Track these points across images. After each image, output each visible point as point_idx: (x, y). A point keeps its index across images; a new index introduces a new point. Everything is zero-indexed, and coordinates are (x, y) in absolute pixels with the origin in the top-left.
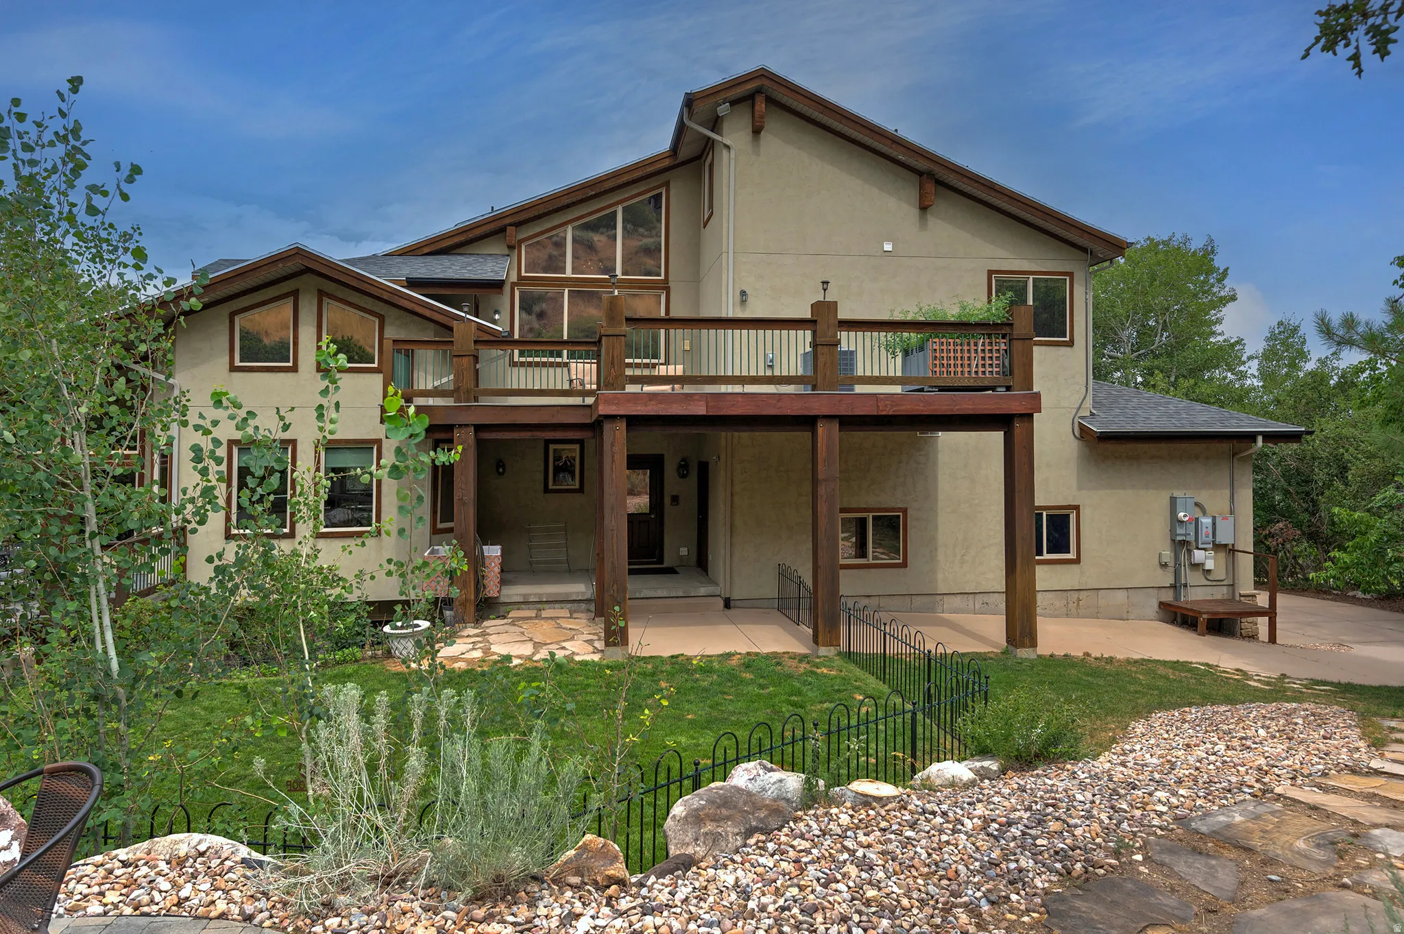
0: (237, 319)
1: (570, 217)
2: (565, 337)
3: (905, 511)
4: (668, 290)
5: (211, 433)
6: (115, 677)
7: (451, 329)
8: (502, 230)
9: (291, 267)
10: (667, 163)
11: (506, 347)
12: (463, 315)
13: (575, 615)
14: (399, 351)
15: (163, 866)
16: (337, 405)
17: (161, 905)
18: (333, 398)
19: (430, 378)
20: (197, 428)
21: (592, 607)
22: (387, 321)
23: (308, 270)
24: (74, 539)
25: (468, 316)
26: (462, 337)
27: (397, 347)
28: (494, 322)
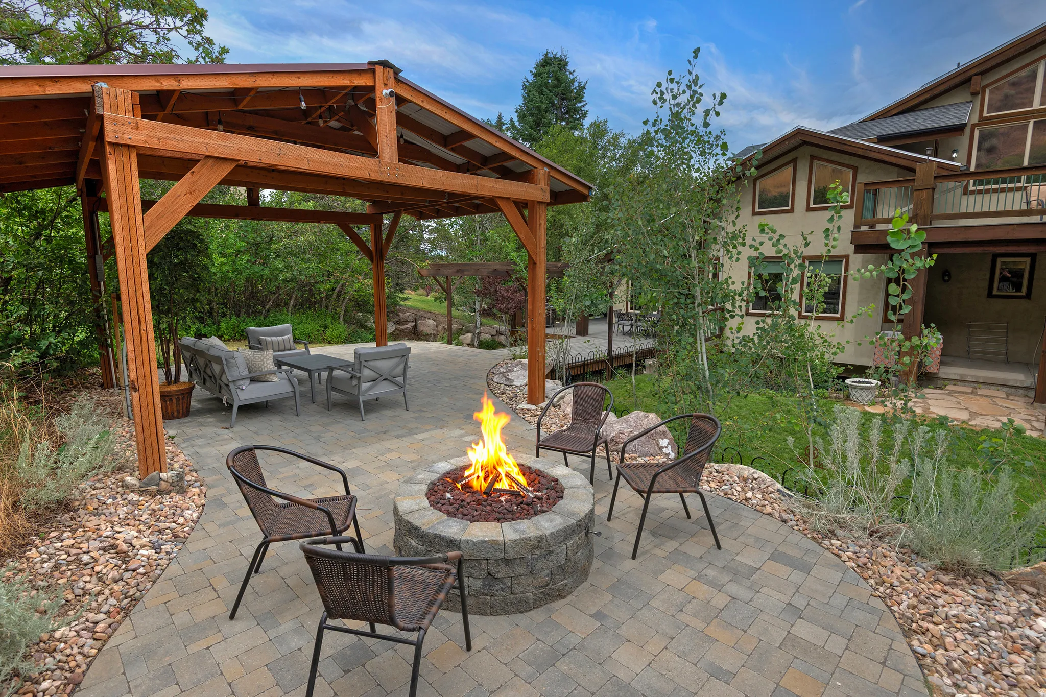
0: (758, 183)
2: (1026, 163)
5: (759, 249)
6: (707, 379)
7: (913, 171)
8: (968, 80)
9: (794, 142)
11: (960, 179)
12: (926, 157)
13: (1011, 398)
14: (869, 192)
15: (736, 478)
16: (839, 228)
17: (737, 497)
18: (837, 223)
19: (892, 209)
20: (751, 246)
21: (1032, 394)
22: (859, 171)
23: (805, 143)
24: (691, 306)
25: (930, 158)
26: (922, 174)
27: (868, 188)
28: (952, 159)
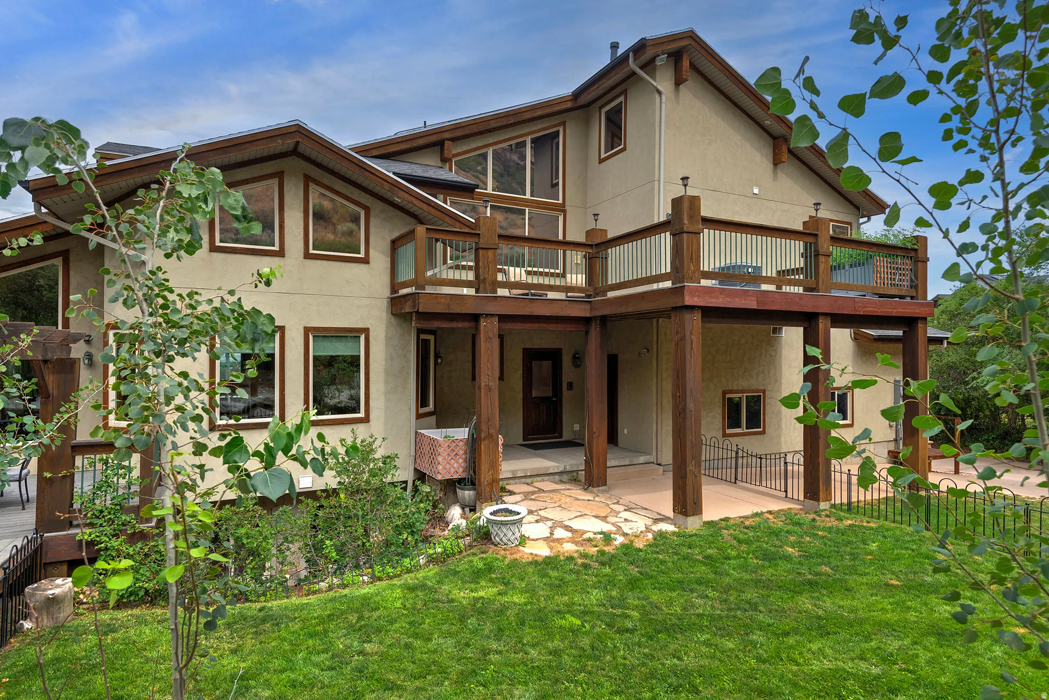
1: (491, 141)
3: (764, 392)
4: (564, 212)
10: (569, 105)
22: (372, 213)
23: (294, 153)
26: (488, 231)
